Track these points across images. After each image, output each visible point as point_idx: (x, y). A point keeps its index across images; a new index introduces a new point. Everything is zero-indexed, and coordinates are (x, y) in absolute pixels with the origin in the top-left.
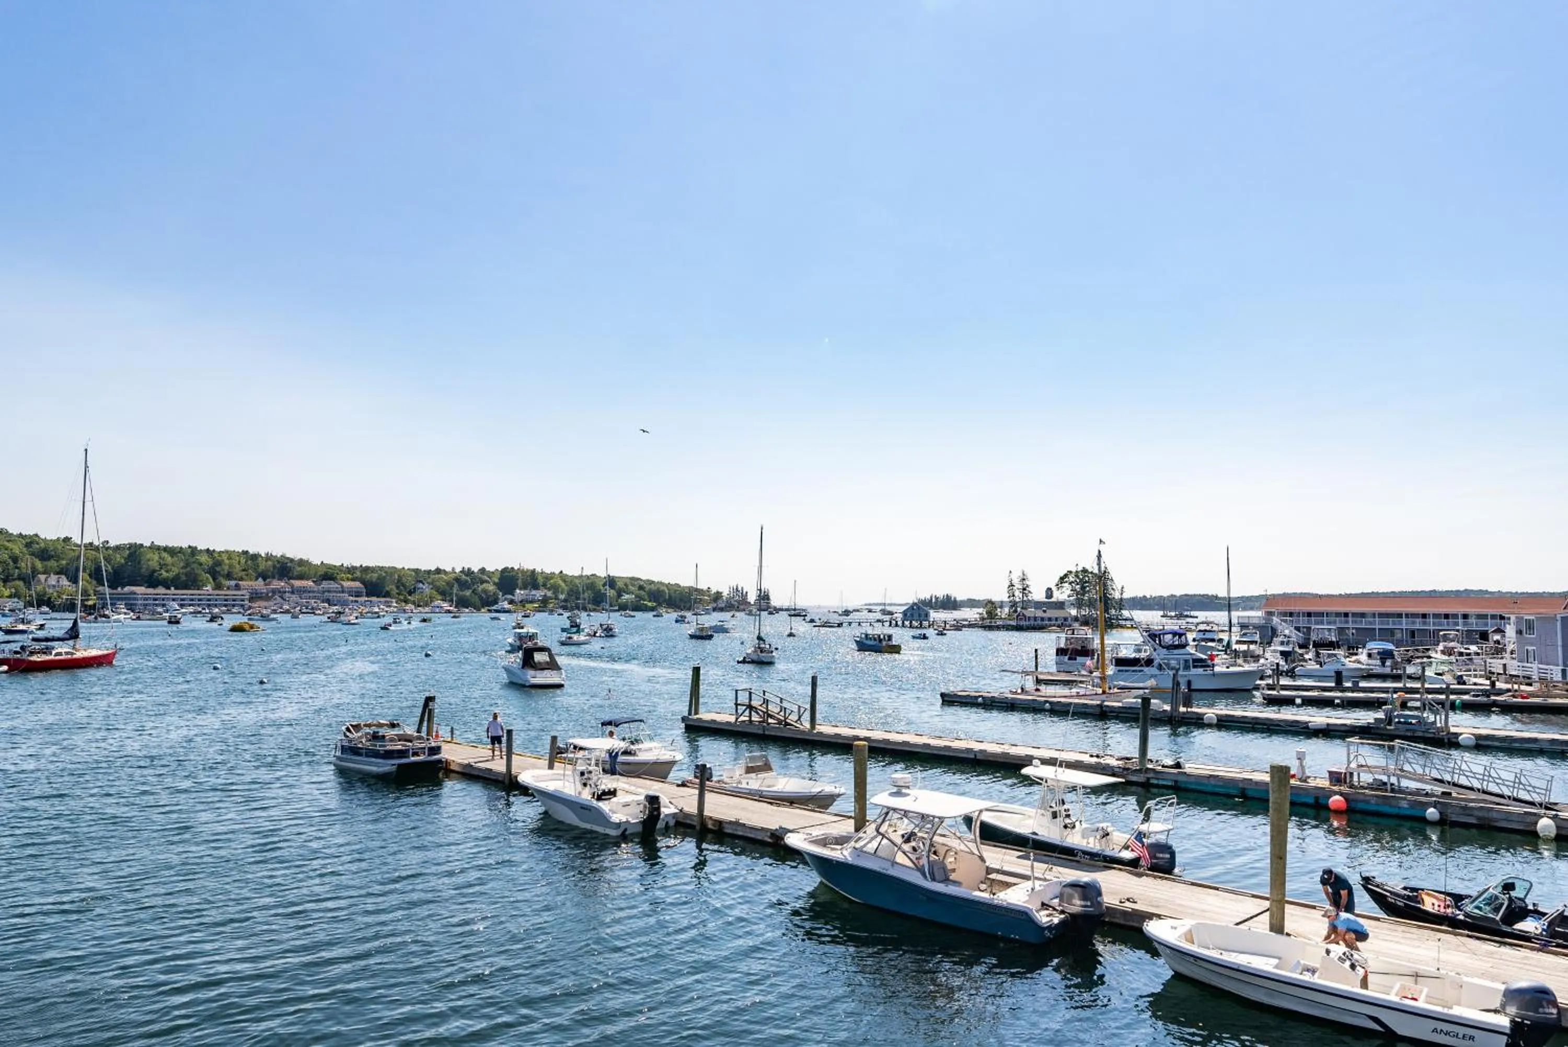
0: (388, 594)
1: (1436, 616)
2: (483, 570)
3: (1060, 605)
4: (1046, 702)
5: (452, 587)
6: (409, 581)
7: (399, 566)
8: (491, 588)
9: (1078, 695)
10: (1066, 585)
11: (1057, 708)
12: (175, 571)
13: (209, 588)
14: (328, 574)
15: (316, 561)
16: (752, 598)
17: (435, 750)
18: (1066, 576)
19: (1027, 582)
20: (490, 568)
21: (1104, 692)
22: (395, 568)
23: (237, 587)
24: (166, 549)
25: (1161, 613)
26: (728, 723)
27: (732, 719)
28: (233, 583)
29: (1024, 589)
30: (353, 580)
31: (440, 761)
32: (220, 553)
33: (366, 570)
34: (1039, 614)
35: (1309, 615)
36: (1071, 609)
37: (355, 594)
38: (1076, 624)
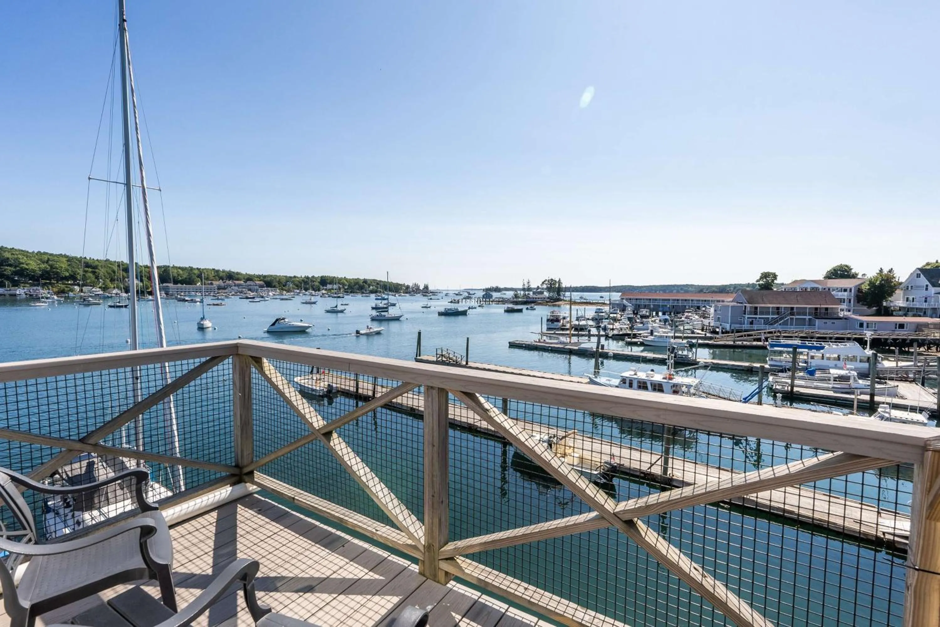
0: (274, 287)
1: (682, 300)
2: (313, 277)
3: (543, 293)
5: (301, 283)
6: (283, 281)
7: (278, 275)
8: (317, 284)
10: (544, 284)
12: (185, 276)
13: (199, 284)
14: (249, 278)
15: (244, 273)
16: (422, 288)
18: (545, 281)
19: (530, 284)
20: (316, 276)
22: (276, 276)
23: (212, 284)
24: (180, 268)
28: (210, 282)
30: (261, 281)
32: (203, 269)
33: (265, 277)
34: (535, 296)
35: (637, 299)
36: (546, 294)
37: (261, 286)
38: (548, 300)
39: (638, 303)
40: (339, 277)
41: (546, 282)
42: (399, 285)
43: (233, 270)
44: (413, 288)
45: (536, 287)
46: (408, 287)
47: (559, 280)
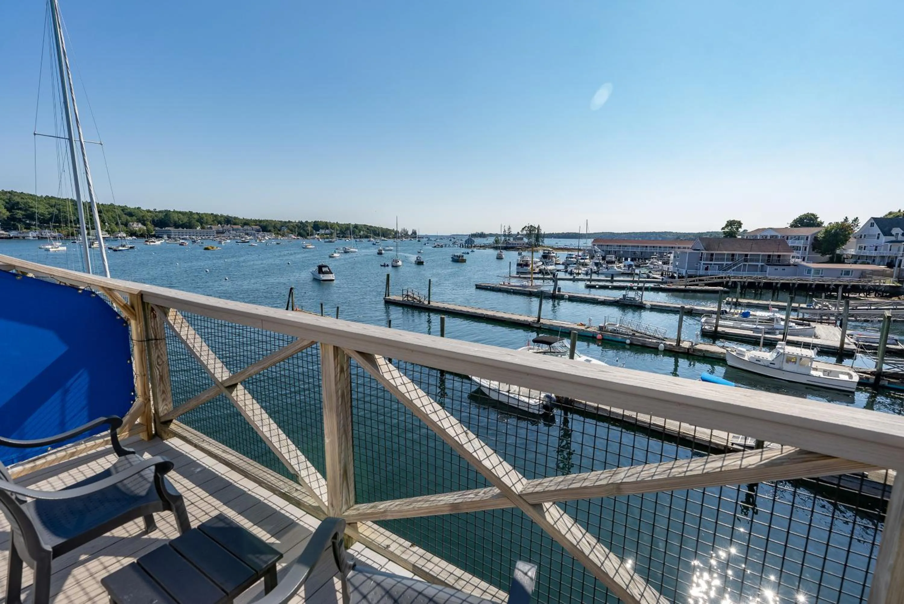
0: (270, 231)
1: (650, 247)
2: (307, 222)
3: (522, 238)
5: (295, 228)
6: (278, 226)
7: (274, 220)
8: (310, 229)
10: (524, 231)
12: (185, 221)
13: (199, 228)
14: (246, 223)
15: (241, 217)
16: (410, 233)
18: (524, 228)
19: (510, 230)
20: (309, 221)
22: (272, 220)
23: (211, 228)
24: (180, 212)
26: (400, 301)
27: (401, 299)
28: (209, 226)
30: (257, 225)
32: (202, 214)
33: (260, 221)
34: (514, 242)
35: (608, 246)
36: (526, 240)
37: (258, 231)
38: (527, 246)
39: (609, 249)
40: (332, 222)
41: (526, 229)
42: (389, 230)
43: (230, 215)
44: (401, 233)
45: (516, 233)
46: (396, 232)
47: (539, 227)
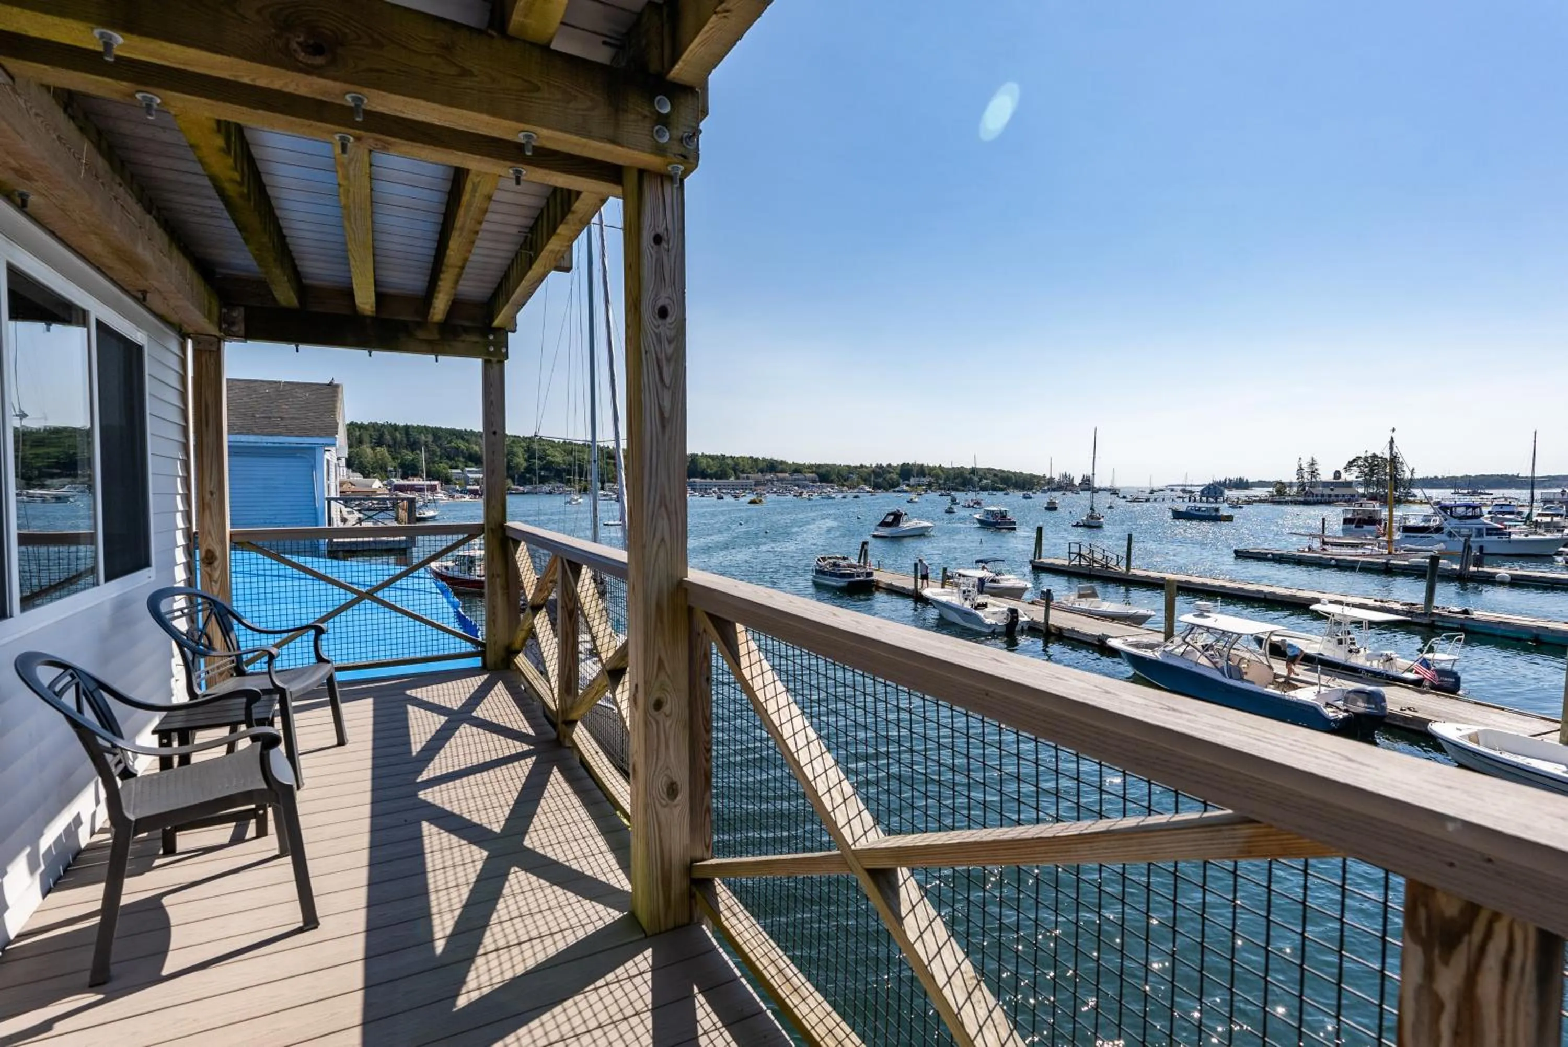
0: (832, 482)
2: (889, 465)
3: (1348, 484)
4: (1331, 559)
5: (870, 476)
6: (845, 473)
7: (838, 464)
8: (895, 476)
9: (1364, 555)
10: (1355, 468)
11: (1342, 564)
12: (715, 469)
13: (732, 479)
14: (797, 469)
15: (790, 462)
16: (1077, 482)
17: (870, 574)
18: (1354, 460)
19: (1317, 467)
20: (894, 464)
21: (1390, 553)
23: (748, 478)
24: (710, 456)
25: (1453, 491)
26: (1064, 566)
27: (1066, 563)
28: (745, 475)
29: (1313, 472)
30: (812, 472)
31: (873, 581)
33: (819, 466)
36: (1359, 488)
37: (814, 481)
40: (932, 465)
